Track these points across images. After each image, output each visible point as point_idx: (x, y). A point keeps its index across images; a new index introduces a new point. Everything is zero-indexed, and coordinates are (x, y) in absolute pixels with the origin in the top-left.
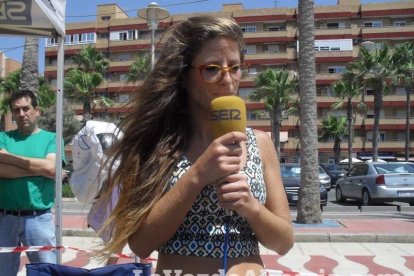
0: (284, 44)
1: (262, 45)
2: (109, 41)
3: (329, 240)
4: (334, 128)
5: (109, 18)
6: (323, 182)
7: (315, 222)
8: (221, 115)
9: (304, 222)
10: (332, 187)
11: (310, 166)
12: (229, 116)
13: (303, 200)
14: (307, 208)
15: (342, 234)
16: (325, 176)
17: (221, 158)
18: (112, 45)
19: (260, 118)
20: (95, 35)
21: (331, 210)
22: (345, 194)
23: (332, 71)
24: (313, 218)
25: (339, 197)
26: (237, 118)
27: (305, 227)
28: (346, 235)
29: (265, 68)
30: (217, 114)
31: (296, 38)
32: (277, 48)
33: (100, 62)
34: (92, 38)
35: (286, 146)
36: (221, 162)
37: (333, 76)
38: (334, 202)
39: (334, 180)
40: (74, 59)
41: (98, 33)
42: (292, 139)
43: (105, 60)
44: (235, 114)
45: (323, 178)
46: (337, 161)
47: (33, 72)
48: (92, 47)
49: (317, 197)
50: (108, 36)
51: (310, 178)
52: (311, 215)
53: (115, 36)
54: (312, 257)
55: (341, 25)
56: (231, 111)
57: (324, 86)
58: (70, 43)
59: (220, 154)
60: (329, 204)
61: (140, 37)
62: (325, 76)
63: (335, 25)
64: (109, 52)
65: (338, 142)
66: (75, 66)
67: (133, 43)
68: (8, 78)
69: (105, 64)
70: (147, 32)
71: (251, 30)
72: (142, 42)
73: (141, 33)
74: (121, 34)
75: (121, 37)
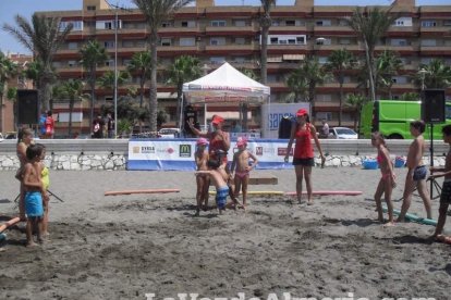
0: (249, 37)
1: (231, 37)
2: (95, 30)
5: (94, 8)
18: (98, 33)
20: (82, 23)
31: (259, 33)
32: (243, 40)
34: (80, 26)
41: (84, 22)
50: (94, 24)
53: (100, 26)
55: (298, 23)
61: (123, 27)
63: (291, 23)
67: (118, 32)
70: (130, 22)
71: (222, 24)
72: (126, 31)
73: (124, 23)
74: (106, 23)
75: (106, 27)
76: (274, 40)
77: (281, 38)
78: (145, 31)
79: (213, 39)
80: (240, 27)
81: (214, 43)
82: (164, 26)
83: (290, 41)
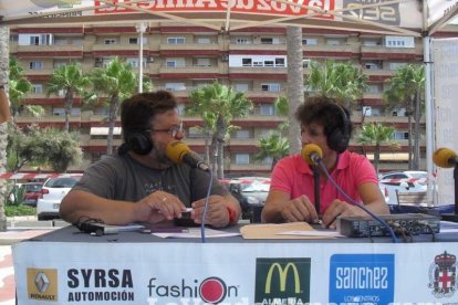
0: (216, 58)
1: (192, 56)
2: (18, 45)
18: (20, 50)
23: (265, 88)
31: (228, 52)
50: (16, 38)
55: (276, 41)
57: (257, 103)
61: (54, 43)
63: (268, 41)
67: (46, 49)
70: (63, 38)
71: (180, 41)
72: (58, 49)
73: (55, 38)
74: (32, 38)
75: (32, 42)
76: (247, 61)
77: (255, 58)
78: (82, 49)
79: (169, 60)
80: (204, 44)
81: (172, 64)
82: (108, 42)
83: (266, 63)
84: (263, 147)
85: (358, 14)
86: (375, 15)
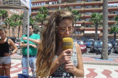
2: (49, 5)
3: (110, 65)
4: (114, 30)
6: (110, 46)
7: (106, 59)
8: (66, 44)
9: (103, 59)
10: (113, 47)
11: (105, 43)
12: (68, 44)
13: (103, 53)
14: (104, 55)
15: (114, 63)
16: (111, 44)
17: (65, 57)
18: (50, 6)
19: (92, 27)
20: (45, 3)
21: (112, 55)
22: (116, 50)
23: (114, 13)
24: (106, 58)
25: (115, 51)
26: (70, 45)
27: (103, 60)
28: (115, 63)
29: (94, 12)
30: (65, 43)
31: (103, 3)
32: (98, 6)
33: (46, 11)
34: (44, 4)
35: (100, 35)
36: (65, 58)
37: (115, 14)
38: (113, 52)
39: (113, 45)
40: (39, 10)
41: (46, 3)
42: (101, 33)
43: (48, 10)
44: (70, 44)
45: (110, 45)
46: (115, 40)
47: (26, 15)
48: (44, 6)
49: (107, 52)
50: (48, 3)
51: (105, 46)
52: (105, 57)
53: (50, 3)
54: (104, 70)
56: (69, 43)
57: (112, 17)
58: (38, 5)
59: (65, 56)
60: (111, 53)
61: (58, 3)
62: (112, 15)
64: (49, 8)
65: (115, 34)
66: (39, 12)
67: (56, 5)
68: (21, 16)
69: (48, 11)
71: (90, 1)
74: (52, 3)
75: (52, 4)
79: (87, 6)
84: (112, 30)
85: (8, 3)
86: (12, 4)
